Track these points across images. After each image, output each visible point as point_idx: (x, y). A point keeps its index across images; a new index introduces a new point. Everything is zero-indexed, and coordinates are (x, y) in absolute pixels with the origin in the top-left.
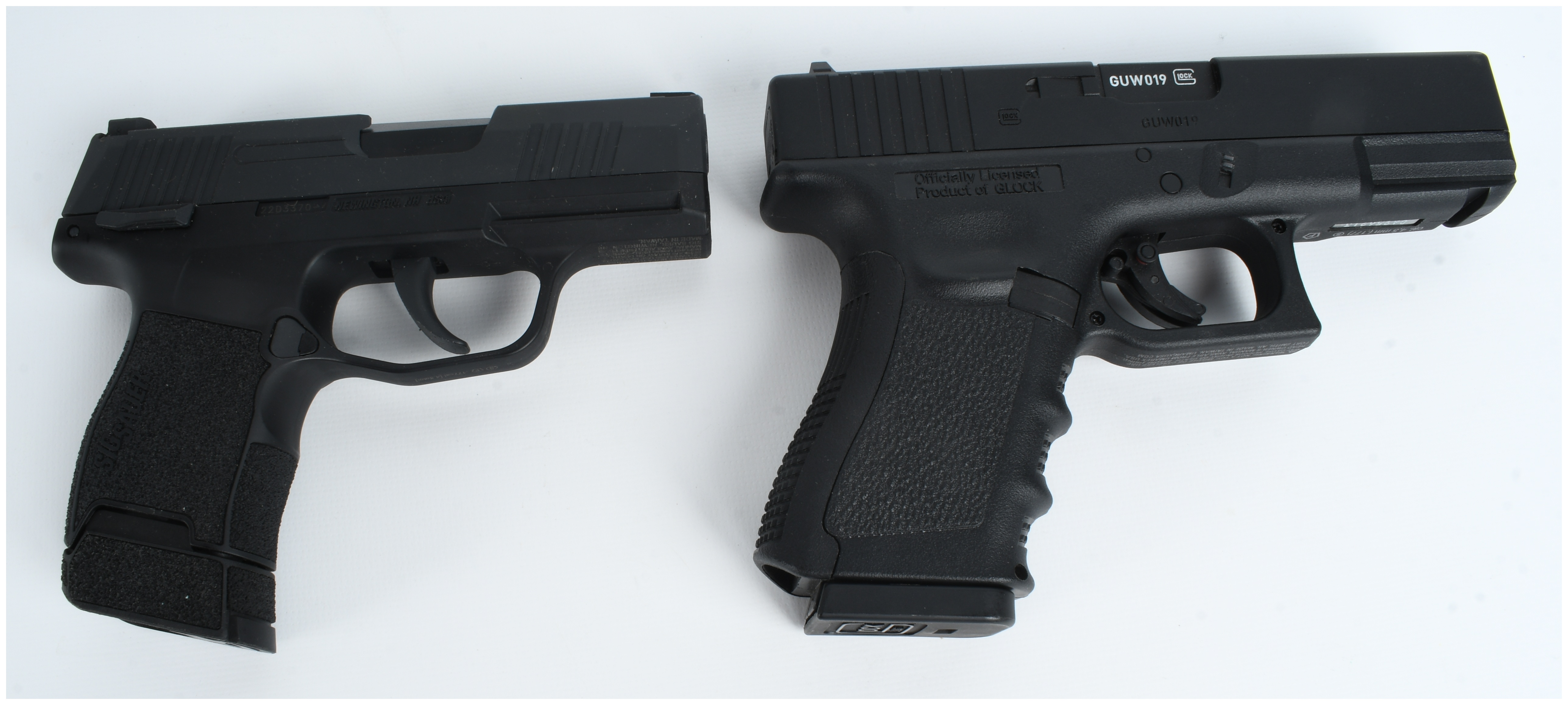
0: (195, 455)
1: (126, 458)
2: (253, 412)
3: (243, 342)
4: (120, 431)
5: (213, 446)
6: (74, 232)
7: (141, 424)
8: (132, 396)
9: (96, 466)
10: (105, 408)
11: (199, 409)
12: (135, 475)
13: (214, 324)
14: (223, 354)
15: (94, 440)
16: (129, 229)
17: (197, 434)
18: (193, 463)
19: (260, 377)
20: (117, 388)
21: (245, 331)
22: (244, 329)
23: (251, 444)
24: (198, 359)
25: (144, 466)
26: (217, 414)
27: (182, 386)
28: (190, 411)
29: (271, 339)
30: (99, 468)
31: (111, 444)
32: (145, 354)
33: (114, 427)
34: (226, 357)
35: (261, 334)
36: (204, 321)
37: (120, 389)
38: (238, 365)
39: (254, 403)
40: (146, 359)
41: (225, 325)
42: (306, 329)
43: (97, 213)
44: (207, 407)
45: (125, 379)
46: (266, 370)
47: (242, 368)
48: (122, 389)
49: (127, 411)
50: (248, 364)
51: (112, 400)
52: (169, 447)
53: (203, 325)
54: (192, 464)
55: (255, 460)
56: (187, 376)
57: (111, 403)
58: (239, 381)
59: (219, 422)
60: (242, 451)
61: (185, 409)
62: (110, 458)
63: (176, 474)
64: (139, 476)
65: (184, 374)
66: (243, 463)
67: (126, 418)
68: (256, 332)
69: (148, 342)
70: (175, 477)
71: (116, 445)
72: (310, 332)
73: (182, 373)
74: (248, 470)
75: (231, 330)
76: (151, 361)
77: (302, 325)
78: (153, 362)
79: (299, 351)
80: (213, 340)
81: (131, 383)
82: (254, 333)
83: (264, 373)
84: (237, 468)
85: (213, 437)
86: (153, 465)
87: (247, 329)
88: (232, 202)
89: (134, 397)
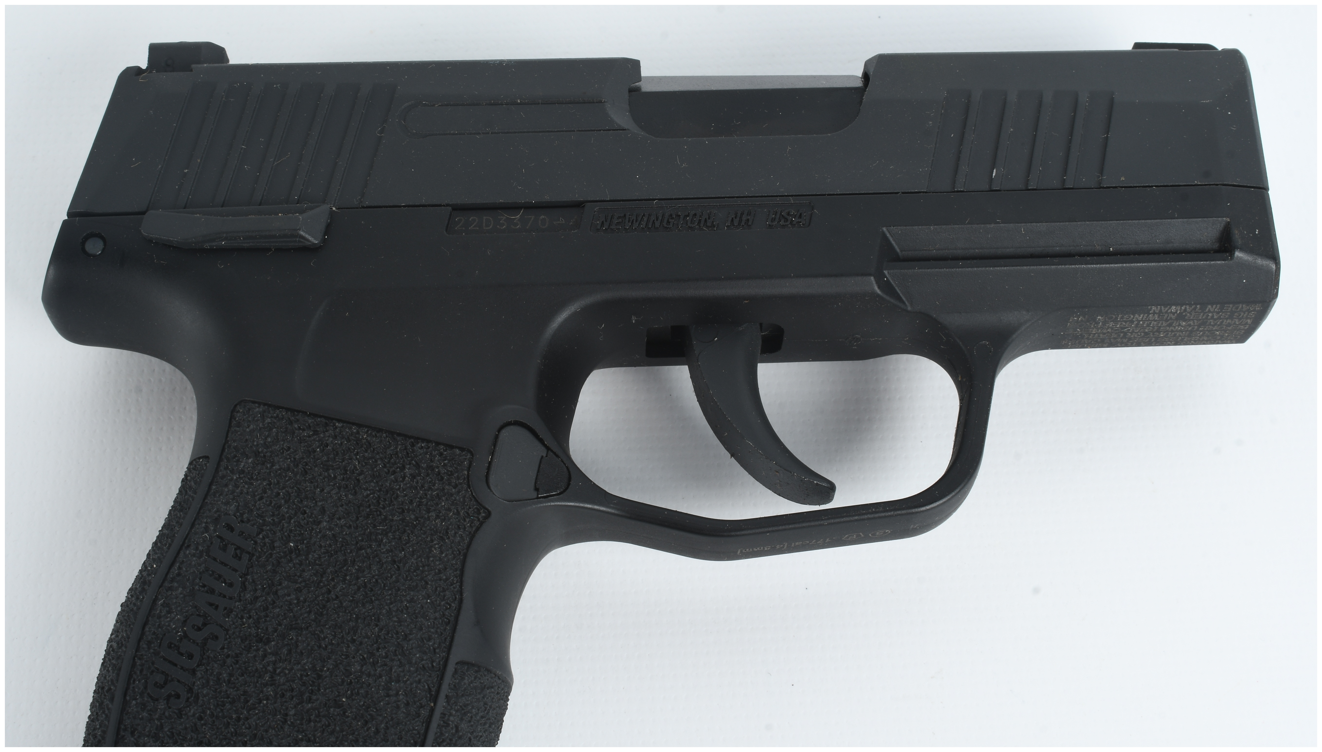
0: (351, 682)
1: (211, 683)
2: (461, 601)
3: (438, 467)
4: (199, 629)
5: (386, 665)
6: (95, 247)
7: (242, 618)
8: (222, 563)
9: (151, 697)
10: (167, 584)
11: (355, 593)
12: (231, 718)
13: (380, 430)
14: (399, 489)
15: (145, 646)
16: (207, 246)
17: (353, 641)
18: (347, 698)
19: (472, 537)
20: (189, 546)
21: (442, 447)
22: (438, 444)
23: (457, 664)
24: (350, 496)
25: (248, 701)
26: (391, 603)
27: (321, 546)
28: (337, 597)
29: (490, 463)
30: (157, 700)
31: (182, 654)
32: (246, 483)
33: (185, 621)
34: (406, 495)
35: (472, 454)
36: (360, 426)
37: (197, 549)
38: (428, 511)
39: (461, 586)
40: (247, 493)
41: (399, 435)
42: (548, 448)
43: (143, 213)
44: (372, 590)
45: (206, 529)
46: (481, 524)
47: (438, 517)
48: (200, 548)
49: (212, 591)
50: (449, 510)
51: (180, 568)
52: (299, 663)
53: (358, 433)
54: (344, 700)
55: (463, 695)
56: (330, 529)
57: (179, 575)
58: (432, 541)
59: (395, 619)
60: (441, 677)
61: (329, 592)
62: (179, 681)
63: (312, 717)
64: (239, 719)
65: (325, 524)
66: (442, 701)
67: (211, 605)
68: (462, 449)
69: (250, 461)
70: (312, 724)
71: (191, 656)
72: (555, 453)
73: (320, 523)
74: (451, 715)
75: (413, 445)
76: (257, 498)
77: (541, 441)
78: (261, 498)
79: (537, 489)
80: (379, 462)
81: (218, 537)
82: (458, 451)
83: (478, 529)
84: (432, 710)
85: (385, 647)
86: (267, 699)
87: (443, 444)
88: (400, 206)
89: (226, 565)
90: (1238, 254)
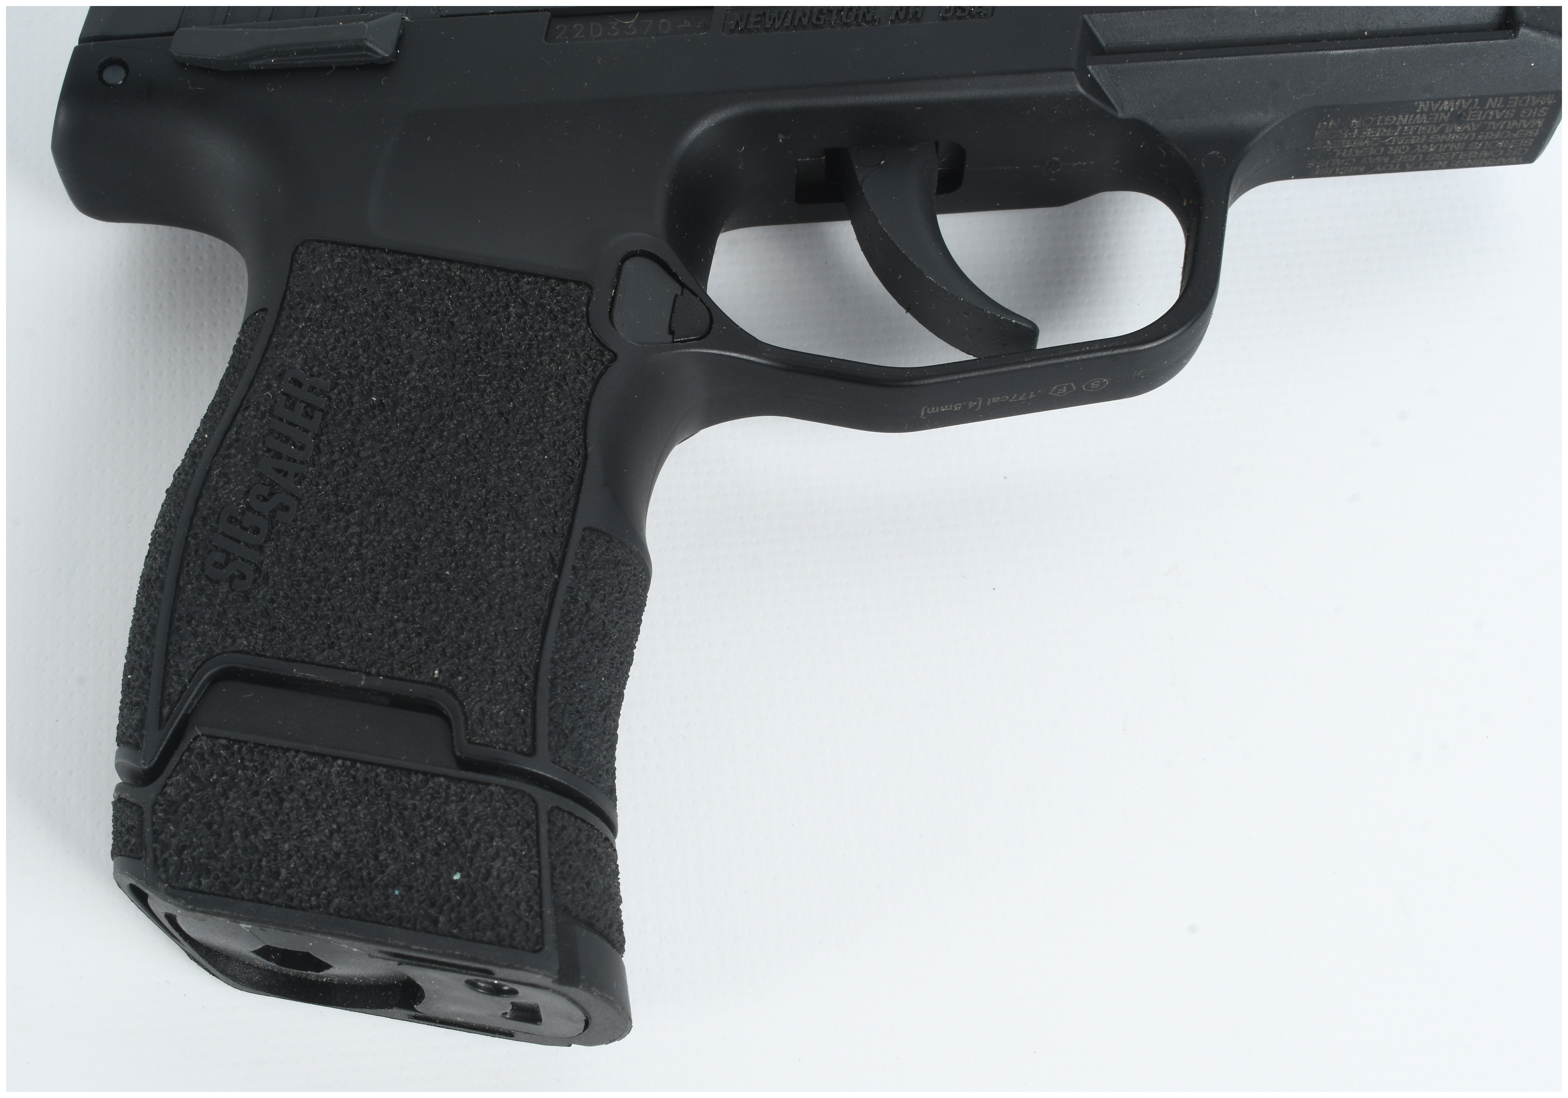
0: (455, 553)
1: (283, 560)
2: (586, 457)
3: (549, 304)
4: (265, 500)
5: (497, 532)
6: (115, 77)
7: (317, 484)
8: (290, 423)
9: (210, 580)
10: (223, 452)
11: (455, 451)
12: (310, 599)
13: (476, 266)
14: (503, 331)
15: (199, 523)
16: (253, 65)
17: (456, 506)
18: (451, 571)
19: (596, 382)
20: (247, 408)
21: (553, 281)
22: (548, 278)
23: (584, 530)
24: (443, 342)
25: (329, 580)
26: (500, 461)
27: (410, 400)
28: (433, 456)
29: (613, 298)
30: (218, 582)
31: (246, 529)
32: (315, 332)
33: (247, 492)
34: (512, 338)
35: (591, 287)
36: (450, 261)
37: (258, 409)
38: (540, 354)
39: (585, 440)
40: (317, 343)
41: (500, 269)
42: (683, 285)
43: (172, 34)
44: (476, 447)
45: (269, 387)
46: (606, 368)
47: (552, 361)
48: (262, 408)
49: (279, 456)
50: (566, 352)
51: (237, 433)
52: (390, 534)
53: (449, 269)
54: (447, 573)
55: (593, 568)
56: (421, 380)
57: (237, 440)
58: (547, 388)
59: (506, 479)
60: (566, 545)
61: (423, 451)
62: (243, 560)
63: (410, 594)
64: (319, 600)
65: (414, 374)
66: (568, 576)
67: (279, 471)
68: (578, 283)
69: (318, 307)
70: (410, 602)
71: (256, 531)
72: (692, 291)
73: (407, 373)
74: (579, 589)
75: (517, 280)
76: (329, 348)
77: (674, 276)
78: (334, 348)
79: (672, 332)
80: (477, 301)
81: (283, 393)
82: (573, 286)
83: (602, 374)
84: (557, 583)
85: (495, 512)
86: (353, 576)
87: (555, 278)
88: (488, 14)
89: (295, 425)
90: (1523, 31)
